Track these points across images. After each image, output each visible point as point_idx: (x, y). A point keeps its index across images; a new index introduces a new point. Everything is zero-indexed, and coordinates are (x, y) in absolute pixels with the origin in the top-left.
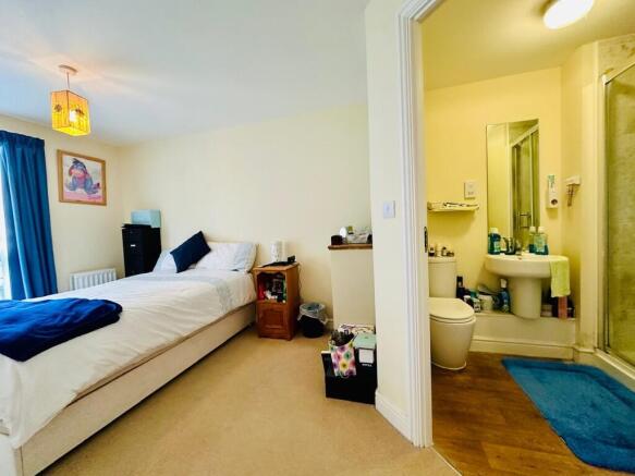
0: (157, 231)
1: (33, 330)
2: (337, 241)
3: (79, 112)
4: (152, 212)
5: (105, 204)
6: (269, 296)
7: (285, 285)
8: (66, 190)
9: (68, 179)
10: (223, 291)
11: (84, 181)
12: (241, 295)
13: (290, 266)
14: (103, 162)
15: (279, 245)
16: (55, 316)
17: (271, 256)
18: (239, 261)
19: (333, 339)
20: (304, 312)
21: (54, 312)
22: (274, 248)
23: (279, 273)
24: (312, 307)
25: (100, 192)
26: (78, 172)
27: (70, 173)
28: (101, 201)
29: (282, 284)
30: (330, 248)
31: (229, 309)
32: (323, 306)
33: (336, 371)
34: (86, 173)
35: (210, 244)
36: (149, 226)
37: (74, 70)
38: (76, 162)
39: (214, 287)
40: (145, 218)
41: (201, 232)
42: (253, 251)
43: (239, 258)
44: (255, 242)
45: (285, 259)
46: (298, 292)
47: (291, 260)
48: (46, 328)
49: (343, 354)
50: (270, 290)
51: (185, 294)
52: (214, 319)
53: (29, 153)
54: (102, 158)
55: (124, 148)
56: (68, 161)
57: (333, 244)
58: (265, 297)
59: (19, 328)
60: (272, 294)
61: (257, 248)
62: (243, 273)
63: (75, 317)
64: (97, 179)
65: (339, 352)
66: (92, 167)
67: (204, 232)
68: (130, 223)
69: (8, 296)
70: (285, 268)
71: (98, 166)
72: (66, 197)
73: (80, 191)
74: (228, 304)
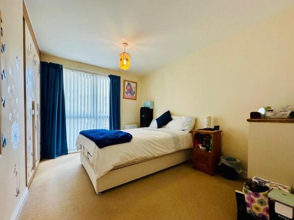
0: (152, 110)
1: (104, 138)
2: (255, 117)
3: (127, 60)
4: (151, 102)
5: (136, 99)
6: (201, 147)
7: (211, 142)
8: (125, 94)
9: (126, 90)
10: (176, 139)
11: (130, 91)
12: (185, 143)
13: (216, 131)
14: (136, 83)
15: (209, 118)
16: (112, 135)
17: (204, 124)
18: (186, 126)
19: (247, 184)
20: (223, 161)
21: (112, 134)
22: (206, 120)
23: (208, 134)
24: (230, 159)
25: (135, 95)
26: (129, 87)
27: (127, 88)
28: (135, 98)
29: (209, 142)
30: (248, 120)
31: (178, 149)
32: (239, 161)
33: (248, 209)
34: (131, 88)
35: (172, 117)
36: (149, 108)
37: (126, 44)
38: (129, 84)
39: (171, 136)
40: (148, 105)
41: (169, 111)
42: (194, 122)
43: (185, 124)
44: (195, 116)
45: (212, 127)
46: (221, 148)
47: (217, 128)
48: (109, 138)
49: (256, 199)
50: (202, 143)
51: (157, 137)
52: (170, 152)
53: (116, 81)
54: (136, 81)
55: (143, 77)
56: (126, 83)
57: (251, 117)
58: (198, 147)
59: (102, 137)
60: (203, 146)
61: (196, 120)
62: (187, 132)
63: (117, 137)
64: (134, 90)
65: (252, 197)
66: (133, 85)
67: (170, 111)
68: (143, 106)
69: (109, 129)
70: (212, 132)
71: (135, 85)
72: (125, 97)
73: (129, 94)
74: (178, 146)
